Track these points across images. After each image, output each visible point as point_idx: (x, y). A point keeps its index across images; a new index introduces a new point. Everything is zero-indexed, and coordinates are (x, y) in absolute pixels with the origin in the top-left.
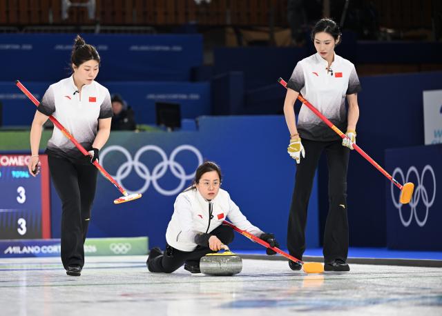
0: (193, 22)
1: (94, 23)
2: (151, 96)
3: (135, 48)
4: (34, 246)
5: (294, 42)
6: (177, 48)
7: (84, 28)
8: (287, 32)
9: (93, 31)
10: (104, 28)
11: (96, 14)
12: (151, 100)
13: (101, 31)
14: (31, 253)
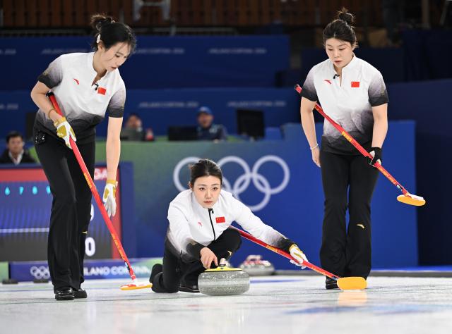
0: (278, 22)
1: (169, 24)
2: (233, 104)
3: (214, 51)
4: (103, 266)
5: (390, 43)
6: (261, 51)
7: (157, 30)
8: (383, 32)
9: (168, 33)
10: (181, 30)
11: (171, 14)
12: (232, 108)
13: (177, 33)
14: (99, 275)
